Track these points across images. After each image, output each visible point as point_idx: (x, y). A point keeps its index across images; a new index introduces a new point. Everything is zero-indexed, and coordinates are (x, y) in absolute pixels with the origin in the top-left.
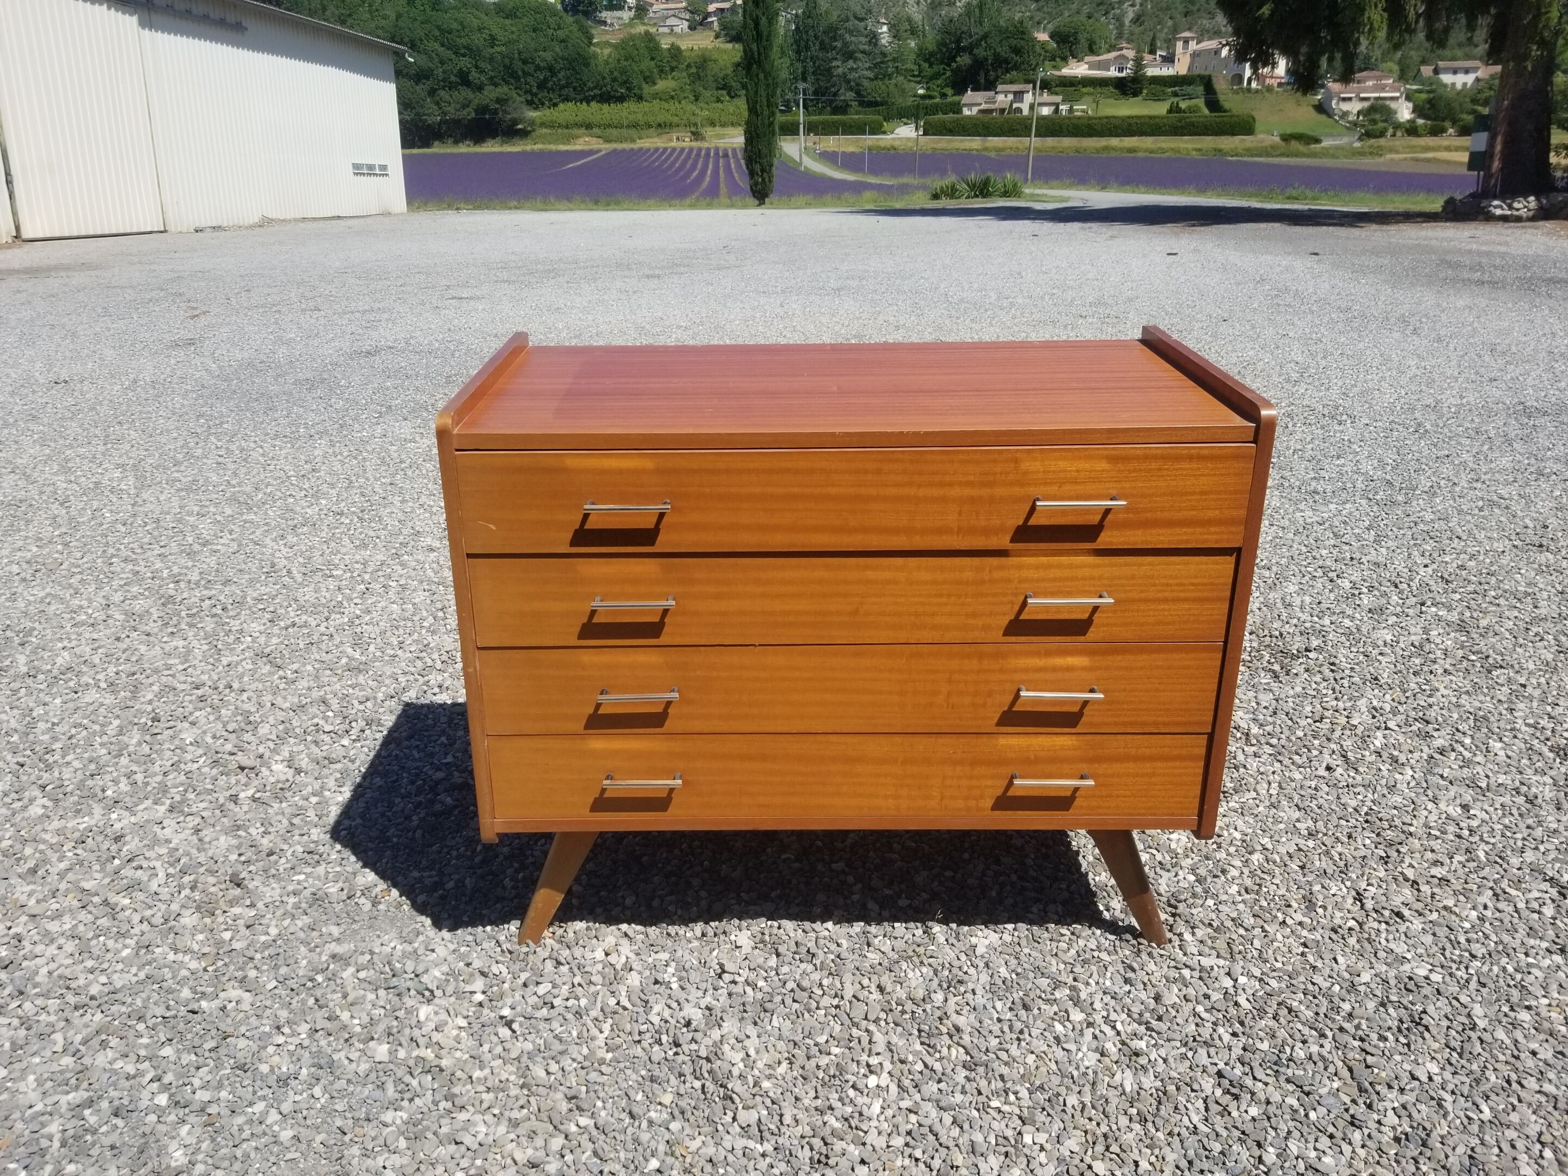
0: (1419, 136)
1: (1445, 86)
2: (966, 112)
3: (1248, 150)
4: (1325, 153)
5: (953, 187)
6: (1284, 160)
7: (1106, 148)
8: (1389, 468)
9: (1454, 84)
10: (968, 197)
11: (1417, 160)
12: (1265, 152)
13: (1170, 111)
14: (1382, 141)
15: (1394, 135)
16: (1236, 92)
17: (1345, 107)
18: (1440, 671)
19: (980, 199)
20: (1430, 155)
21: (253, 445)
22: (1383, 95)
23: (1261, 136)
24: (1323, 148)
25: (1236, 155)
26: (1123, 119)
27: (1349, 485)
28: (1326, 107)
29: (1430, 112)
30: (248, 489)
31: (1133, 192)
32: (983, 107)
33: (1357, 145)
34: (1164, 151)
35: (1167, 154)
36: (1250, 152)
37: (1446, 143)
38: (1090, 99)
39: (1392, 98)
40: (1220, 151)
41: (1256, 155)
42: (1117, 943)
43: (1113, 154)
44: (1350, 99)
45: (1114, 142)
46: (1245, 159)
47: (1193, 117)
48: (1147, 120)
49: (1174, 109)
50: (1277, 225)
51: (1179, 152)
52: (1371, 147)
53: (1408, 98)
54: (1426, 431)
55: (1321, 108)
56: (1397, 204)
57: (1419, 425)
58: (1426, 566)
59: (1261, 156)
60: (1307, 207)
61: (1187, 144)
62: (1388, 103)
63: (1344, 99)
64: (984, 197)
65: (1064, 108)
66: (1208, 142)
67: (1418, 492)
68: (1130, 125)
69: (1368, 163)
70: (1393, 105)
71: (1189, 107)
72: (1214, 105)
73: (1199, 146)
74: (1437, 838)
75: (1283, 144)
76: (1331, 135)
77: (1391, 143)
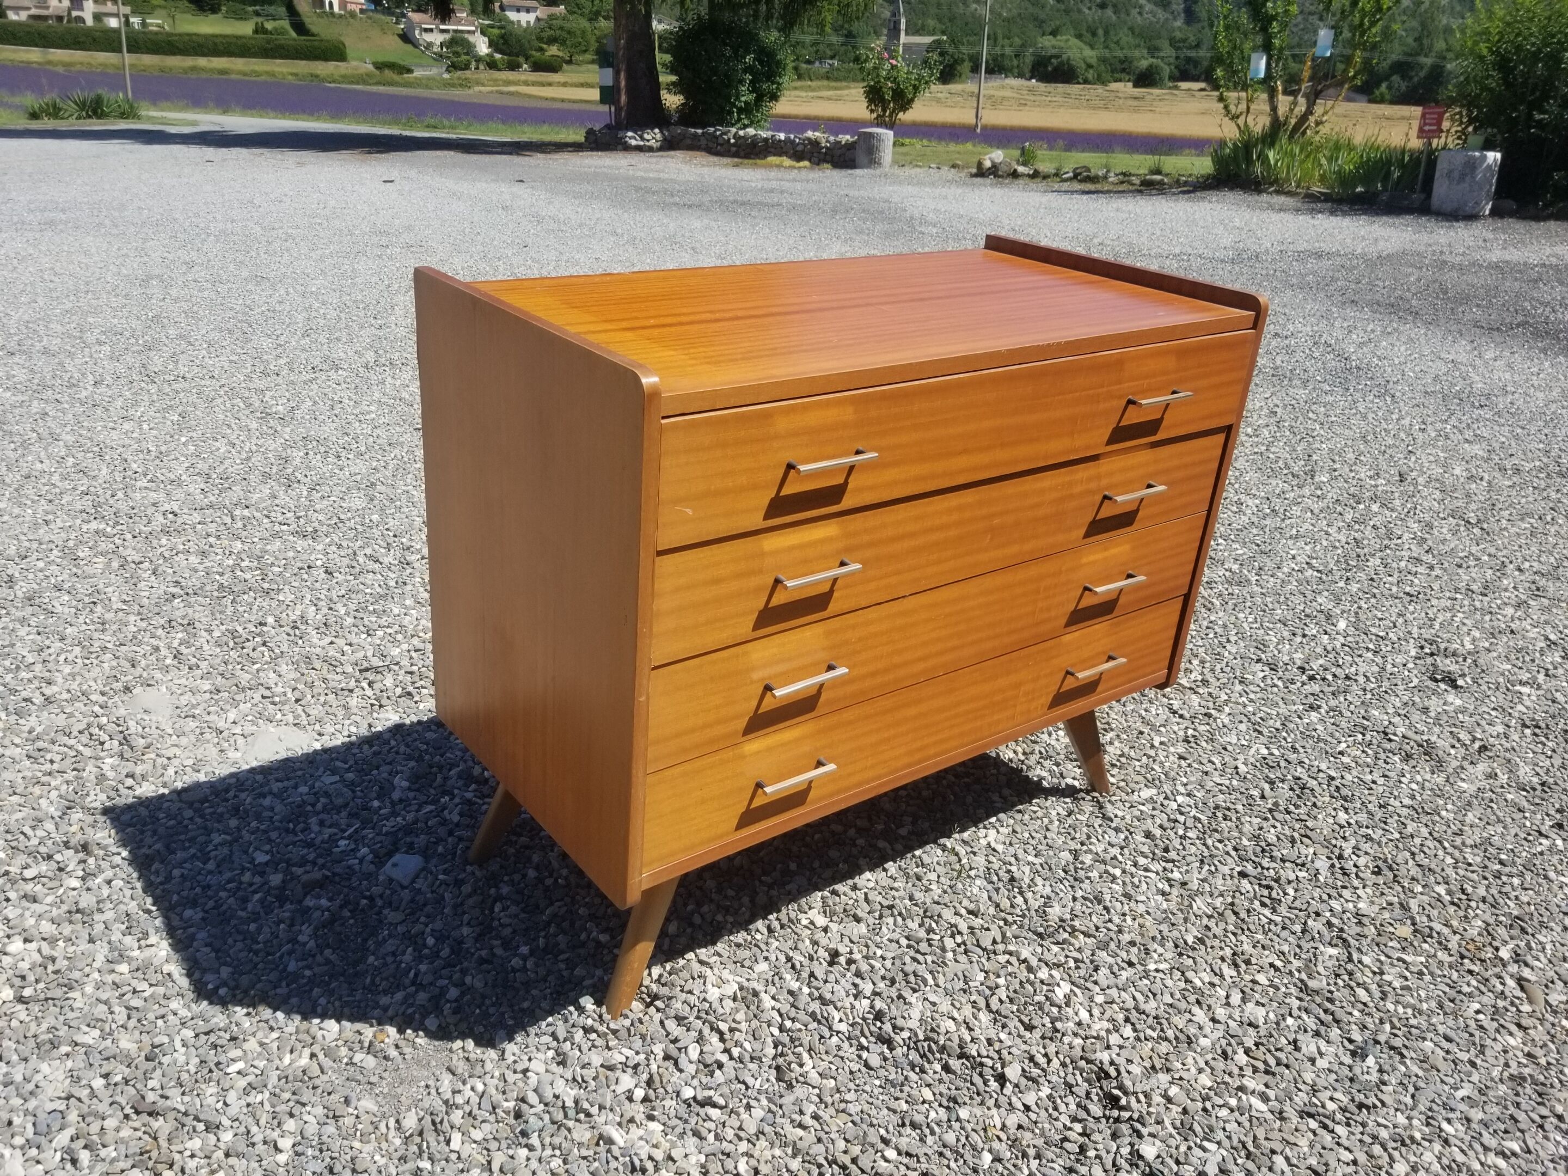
0: (500, 70)
1: (512, 22)
2: (12, 16)
3: (344, 76)
4: (418, 83)
5: (55, 106)
6: (381, 89)
7: (193, 69)
9: (519, 21)
10: (79, 118)
11: (502, 93)
12: (362, 79)
13: (256, 31)
14: (467, 74)
15: (477, 68)
16: (319, 16)
17: (428, 37)
19: (95, 120)
20: (512, 89)
22: (460, 28)
23: (354, 63)
24: (416, 78)
25: (334, 82)
26: (206, 37)
28: (410, 35)
29: (504, 47)
31: (261, 116)
32: (34, 11)
33: (446, 76)
34: (258, 74)
35: (263, 78)
36: (346, 79)
37: (523, 77)
38: (164, 12)
39: (469, 32)
40: (317, 76)
41: (352, 83)
43: (204, 76)
44: (431, 30)
45: (202, 62)
46: (344, 86)
47: (281, 40)
48: (234, 40)
49: (259, 30)
50: (452, 153)
51: (274, 75)
52: (459, 78)
53: (483, 33)
55: (406, 38)
56: (528, 134)
59: (358, 83)
60: (454, 136)
61: (282, 68)
62: (466, 36)
63: (426, 30)
64: (99, 118)
65: (135, 21)
66: (303, 67)
68: (215, 44)
69: (458, 94)
70: (471, 38)
71: (275, 29)
72: (300, 27)
73: (294, 71)
75: (377, 72)
76: (421, 66)
77: (476, 76)
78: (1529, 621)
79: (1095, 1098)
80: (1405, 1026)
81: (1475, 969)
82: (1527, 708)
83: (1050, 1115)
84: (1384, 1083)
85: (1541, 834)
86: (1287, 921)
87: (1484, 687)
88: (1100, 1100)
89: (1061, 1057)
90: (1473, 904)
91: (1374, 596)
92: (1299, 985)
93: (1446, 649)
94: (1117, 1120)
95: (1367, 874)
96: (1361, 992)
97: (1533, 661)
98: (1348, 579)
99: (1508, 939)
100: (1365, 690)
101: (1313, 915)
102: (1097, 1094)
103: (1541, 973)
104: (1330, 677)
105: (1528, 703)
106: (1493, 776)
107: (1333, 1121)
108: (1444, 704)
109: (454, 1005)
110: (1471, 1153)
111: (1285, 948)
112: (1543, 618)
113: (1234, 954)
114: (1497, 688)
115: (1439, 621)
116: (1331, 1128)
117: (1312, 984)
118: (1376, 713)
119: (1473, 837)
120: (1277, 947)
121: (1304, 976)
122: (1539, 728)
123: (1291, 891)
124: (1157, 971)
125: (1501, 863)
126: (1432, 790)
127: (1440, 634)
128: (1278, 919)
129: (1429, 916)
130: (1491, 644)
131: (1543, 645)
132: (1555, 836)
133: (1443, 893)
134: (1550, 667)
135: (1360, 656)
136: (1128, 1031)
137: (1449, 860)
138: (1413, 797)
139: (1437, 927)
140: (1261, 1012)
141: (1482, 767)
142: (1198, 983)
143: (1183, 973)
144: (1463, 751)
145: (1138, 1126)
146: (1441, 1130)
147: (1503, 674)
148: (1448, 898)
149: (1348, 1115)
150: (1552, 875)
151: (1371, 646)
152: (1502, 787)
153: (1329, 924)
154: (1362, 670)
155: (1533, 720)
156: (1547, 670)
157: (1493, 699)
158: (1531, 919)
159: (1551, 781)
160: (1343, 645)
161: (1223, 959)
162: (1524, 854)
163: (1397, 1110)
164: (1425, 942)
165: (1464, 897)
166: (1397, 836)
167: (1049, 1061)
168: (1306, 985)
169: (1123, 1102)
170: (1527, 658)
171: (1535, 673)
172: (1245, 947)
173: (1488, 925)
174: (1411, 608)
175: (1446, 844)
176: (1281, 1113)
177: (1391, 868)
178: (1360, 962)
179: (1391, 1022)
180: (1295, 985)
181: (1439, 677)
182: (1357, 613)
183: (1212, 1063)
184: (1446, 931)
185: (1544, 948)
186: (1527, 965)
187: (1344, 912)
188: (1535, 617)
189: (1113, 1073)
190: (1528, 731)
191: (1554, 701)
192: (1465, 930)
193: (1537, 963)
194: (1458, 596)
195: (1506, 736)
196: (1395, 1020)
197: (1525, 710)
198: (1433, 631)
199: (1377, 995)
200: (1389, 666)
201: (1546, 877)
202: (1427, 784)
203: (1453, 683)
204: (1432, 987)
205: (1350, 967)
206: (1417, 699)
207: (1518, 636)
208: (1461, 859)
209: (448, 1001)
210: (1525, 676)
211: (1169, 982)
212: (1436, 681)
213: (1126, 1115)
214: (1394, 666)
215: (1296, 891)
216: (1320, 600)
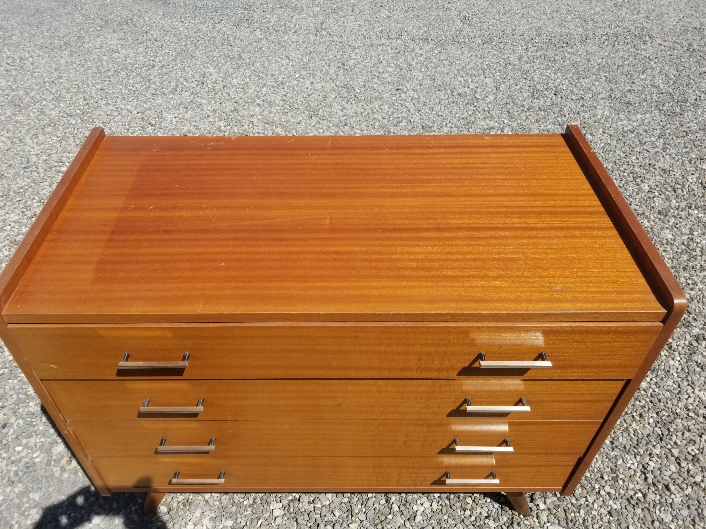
8: (671, 82)
18: (698, 267)
21: (27, 55)
27: (649, 97)
30: (21, 93)
42: (500, 510)
54: (694, 50)
57: (690, 44)
58: (693, 174)
67: (688, 104)
74: (693, 418)
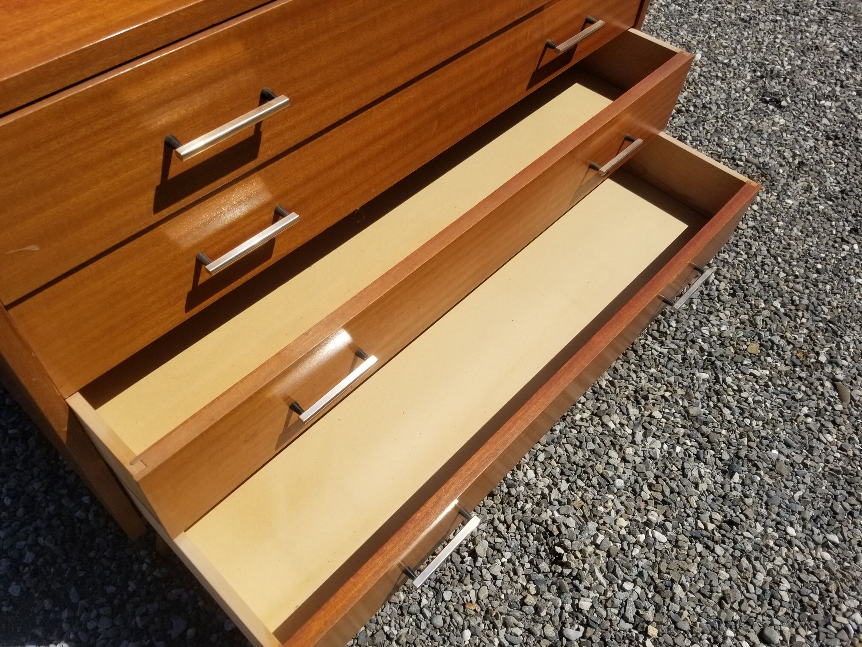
78: (829, 36)
79: (543, 554)
80: (758, 437)
81: (803, 375)
82: (829, 120)
83: (511, 579)
84: (747, 496)
85: (843, 240)
86: (672, 352)
87: (800, 105)
88: (547, 555)
89: (517, 522)
90: (800, 314)
91: (719, 25)
92: (683, 412)
93: (772, 71)
94: (561, 574)
95: (726, 297)
96: (726, 411)
97: (832, 74)
98: (700, 10)
99: (824, 342)
100: (717, 118)
101: (690, 343)
102: (545, 551)
103: (847, 370)
104: (692, 109)
105: (830, 116)
106: (808, 189)
107: (713, 540)
108: (773, 125)
109: (32, 568)
110: (807, 551)
111: (672, 379)
112: (839, 31)
113: (636, 391)
114: (808, 104)
115: (765, 44)
116: (712, 548)
117: (693, 411)
118: (726, 140)
119: (799, 248)
120: (666, 378)
121: (686, 404)
122: (839, 139)
123: (673, 323)
124: (582, 419)
125: (818, 271)
126: (767, 209)
127: (767, 57)
128: (665, 351)
129: (770, 330)
130: (803, 61)
131: (838, 57)
132: (852, 241)
133: (779, 306)
134: (844, 78)
135: (712, 84)
136: (564, 486)
137: (782, 275)
138: (754, 218)
139: (776, 339)
140: (657, 444)
141: (801, 183)
142: (612, 426)
143: (600, 419)
144: (787, 168)
145: (577, 582)
146: (787, 534)
147: (812, 90)
148: (782, 310)
149: (723, 532)
150: (852, 278)
151: (720, 74)
152: (815, 199)
153: (702, 350)
154: (714, 98)
155: (834, 131)
156: (842, 81)
157: (806, 115)
158: (839, 321)
159: (848, 188)
160: (700, 75)
161: (628, 398)
162: (833, 261)
163: (756, 521)
164: (768, 355)
165: (793, 308)
166: (745, 256)
167: (508, 527)
168: (687, 412)
169: (565, 559)
170: (828, 73)
171: (834, 86)
172: (644, 382)
173: (811, 331)
174: (746, 34)
175: (780, 260)
176: (677, 541)
177: (742, 288)
178: (724, 381)
179: (748, 436)
180: (680, 413)
181: (768, 99)
182: (708, 43)
183: (626, 503)
184: (782, 342)
185: (849, 348)
186: (838, 365)
187: (711, 336)
188: (832, 31)
189: (556, 533)
190: (831, 143)
191: (847, 111)
192: (795, 339)
193: (844, 363)
194: (778, 18)
195: (816, 149)
196: (751, 434)
197: (828, 123)
198: (762, 55)
199: (738, 411)
200: (733, 92)
201: (848, 280)
202: (764, 204)
203: (777, 103)
204: (775, 396)
205: (717, 387)
206: (754, 122)
207: (821, 52)
208: (791, 272)
209: (26, 565)
210: (827, 90)
211: (591, 430)
212: (766, 102)
213: (567, 572)
214: (736, 92)
215: (677, 322)
216: (682, 34)
